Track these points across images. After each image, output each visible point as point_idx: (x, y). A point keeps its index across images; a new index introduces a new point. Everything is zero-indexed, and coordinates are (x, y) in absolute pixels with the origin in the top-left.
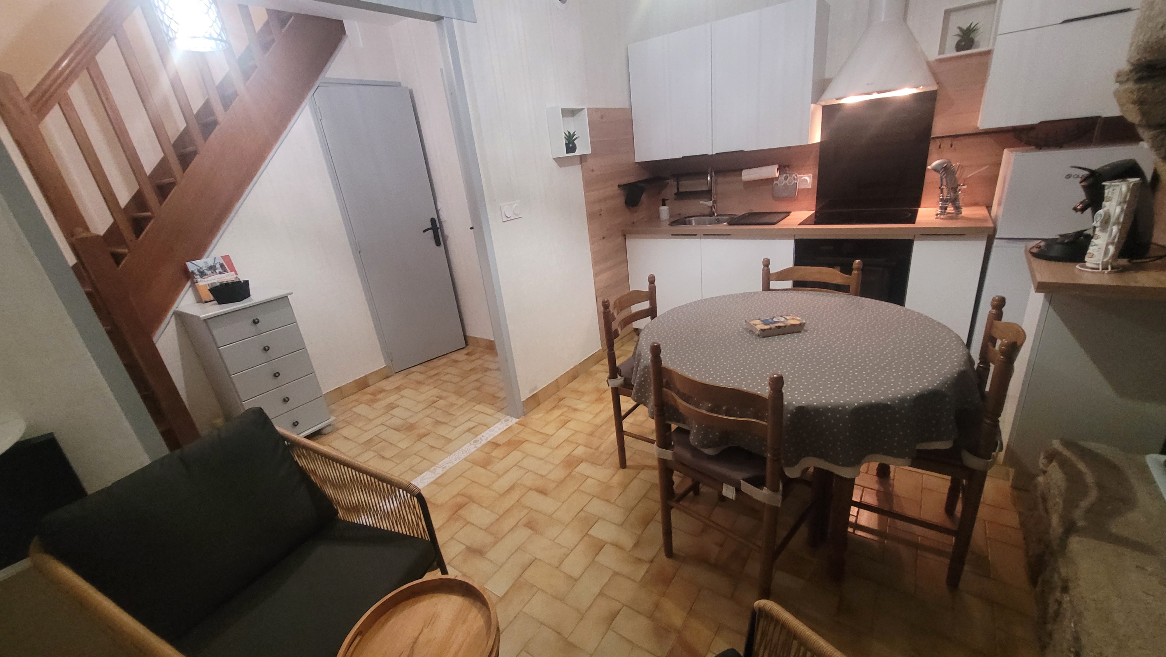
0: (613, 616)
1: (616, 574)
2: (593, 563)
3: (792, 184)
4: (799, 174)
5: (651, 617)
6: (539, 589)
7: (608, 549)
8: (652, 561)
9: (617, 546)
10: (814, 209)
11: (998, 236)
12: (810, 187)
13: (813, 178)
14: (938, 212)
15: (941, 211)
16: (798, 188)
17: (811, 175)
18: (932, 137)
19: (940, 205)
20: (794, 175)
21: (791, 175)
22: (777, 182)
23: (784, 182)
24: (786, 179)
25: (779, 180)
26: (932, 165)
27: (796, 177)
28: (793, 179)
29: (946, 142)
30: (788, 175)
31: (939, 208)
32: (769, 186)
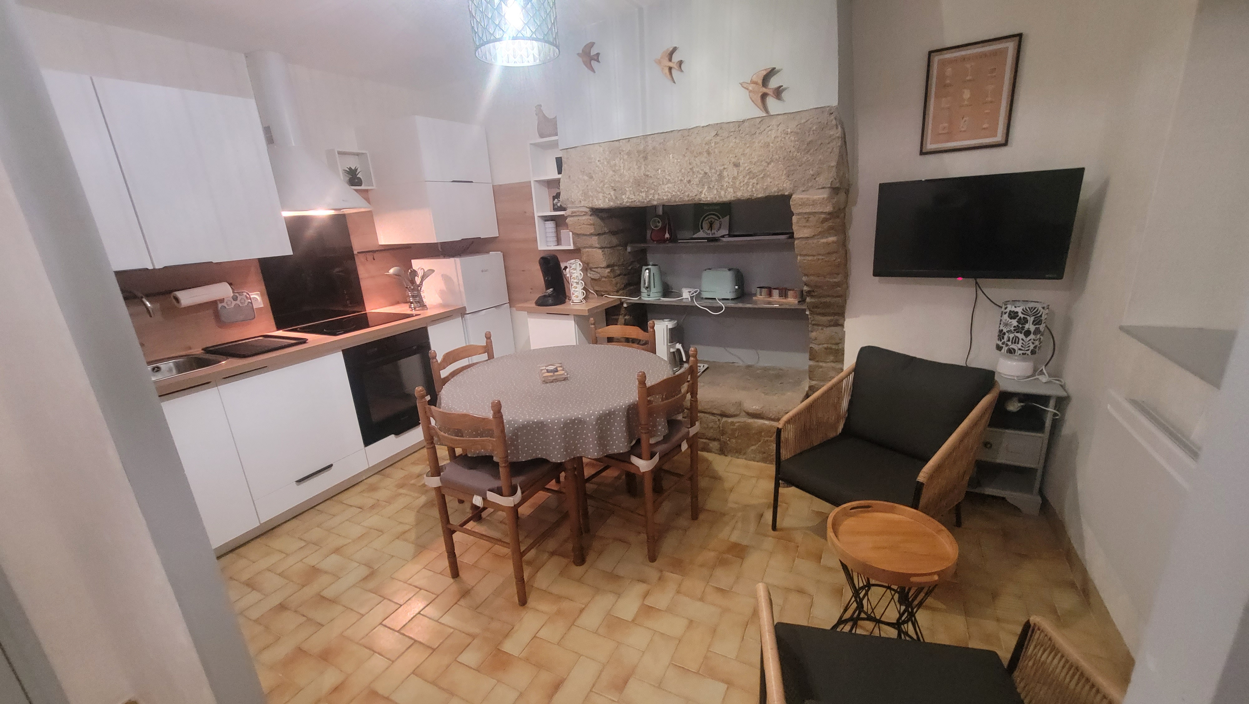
0: (720, 590)
1: (678, 592)
2: (670, 610)
3: (246, 304)
4: (251, 292)
5: (714, 567)
6: (708, 651)
7: (649, 602)
8: (661, 571)
9: (646, 595)
10: (275, 328)
11: (467, 312)
12: (262, 306)
13: (262, 295)
14: (413, 306)
15: (416, 304)
16: (254, 307)
17: (259, 292)
18: (355, 252)
19: (411, 301)
20: (245, 294)
21: (241, 293)
22: (223, 304)
23: (234, 303)
24: (235, 299)
25: (225, 301)
26: (392, 271)
27: (248, 296)
28: (245, 298)
29: (370, 256)
30: (237, 294)
31: (412, 303)
32: (211, 312)
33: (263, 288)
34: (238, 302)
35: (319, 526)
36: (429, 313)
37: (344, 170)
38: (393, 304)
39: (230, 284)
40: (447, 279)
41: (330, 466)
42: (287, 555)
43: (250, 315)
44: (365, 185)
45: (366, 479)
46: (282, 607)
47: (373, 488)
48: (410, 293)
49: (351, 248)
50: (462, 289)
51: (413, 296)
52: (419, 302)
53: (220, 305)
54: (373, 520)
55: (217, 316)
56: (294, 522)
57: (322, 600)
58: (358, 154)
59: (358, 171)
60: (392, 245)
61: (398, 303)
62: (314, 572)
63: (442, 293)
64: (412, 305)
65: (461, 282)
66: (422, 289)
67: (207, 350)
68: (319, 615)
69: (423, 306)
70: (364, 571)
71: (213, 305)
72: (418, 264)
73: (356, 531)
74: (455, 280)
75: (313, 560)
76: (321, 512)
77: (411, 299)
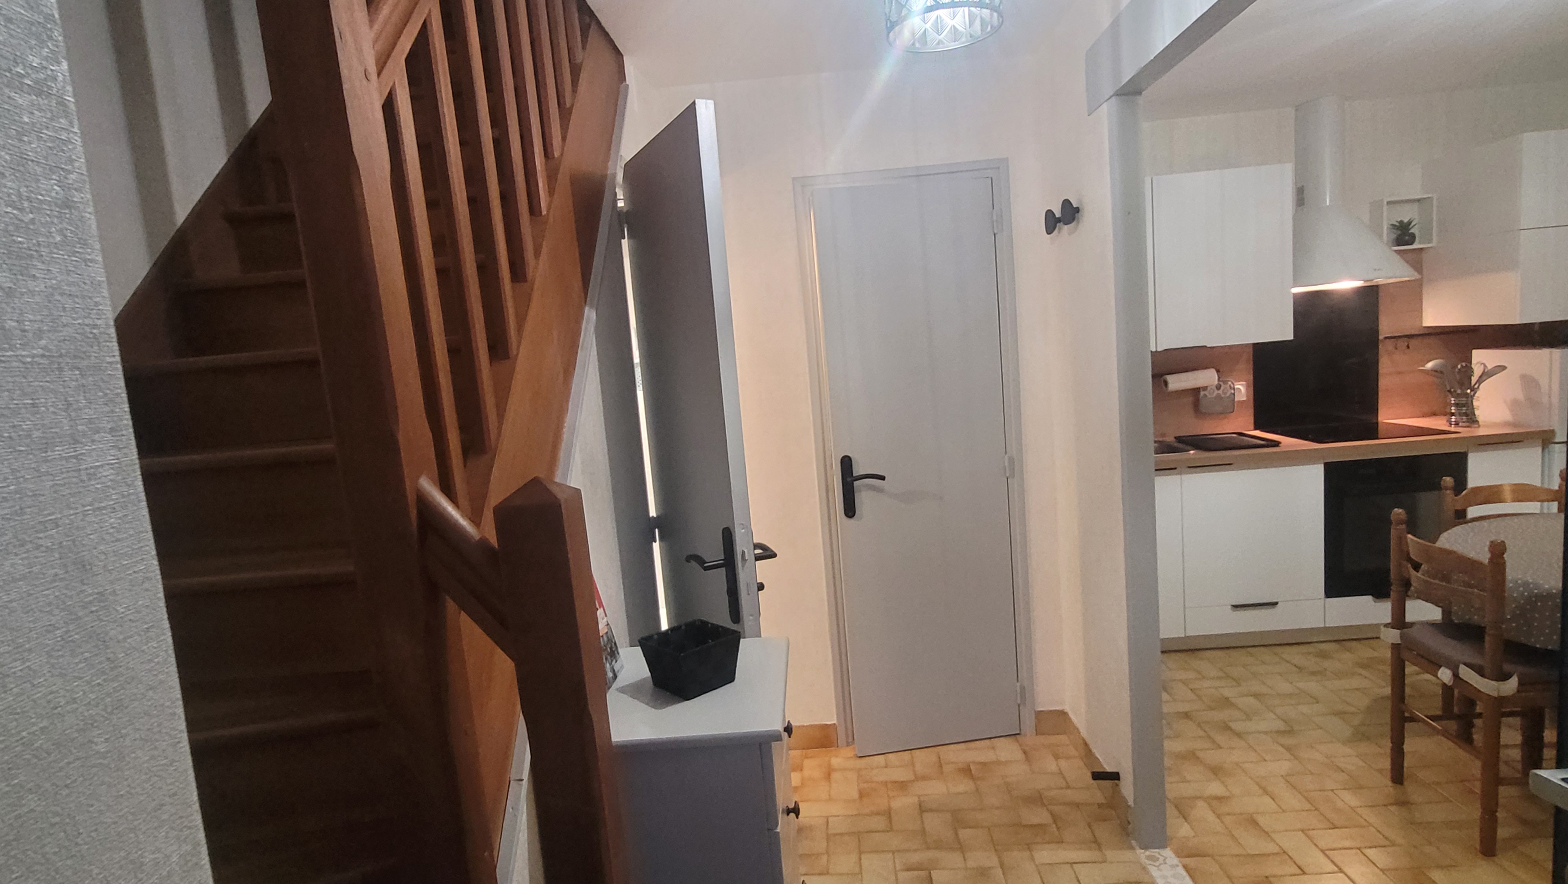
3: (1228, 395)
4: (1236, 382)
10: (1252, 427)
11: (1557, 440)
12: (1245, 399)
13: (1248, 387)
14: (1453, 420)
15: (1458, 417)
16: (1236, 399)
17: (1244, 383)
18: (1381, 337)
19: (1453, 411)
20: (1230, 383)
21: (1225, 382)
22: (1206, 392)
23: (1216, 392)
24: (1218, 387)
25: (1209, 389)
26: (1430, 365)
27: (1232, 386)
28: (1229, 388)
29: (1402, 344)
30: (1221, 383)
31: (1453, 414)
32: (1190, 399)
33: (1251, 377)
34: (1220, 392)
35: (1244, 666)
36: (1482, 432)
37: (1392, 225)
38: (1424, 416)
39: (1218, 371)
40: (1529, 382)
41: (1274, 604)
42: (1204, 677)
43: (1229, 407)
44: (1420, 243)
45: (1317, 642)
46: (1187, 715)
47: (1323, 655)
48: (1453, 399)
49: (1376, 332)
50: (1555, 400)
51: (1457, 405)
52: (1466, 415)
53: (1202, 393)
54: (1312, 686)
55: (1196, 405)
56: (1219, 653)
57: (1226, 728)
58: (1419, 200)
59: (1413, 224)
60: (1444, 327)
61: (1434, 414)
62: (1226, 703)
63: (1515, 405)
64: (1453, 417)
65: (1556, 387)
66: (1476, 395)
67: (1179, 439)
68: (1220, 739)
69: (1471, 419)
70: (1279, 725)
71: (1196, 392)
72: (1481, 358)
73: (1284, 687)
74: (1544, 383)
75: (1227, 692)
76: (1251, 655)
77: (1453, 408)
